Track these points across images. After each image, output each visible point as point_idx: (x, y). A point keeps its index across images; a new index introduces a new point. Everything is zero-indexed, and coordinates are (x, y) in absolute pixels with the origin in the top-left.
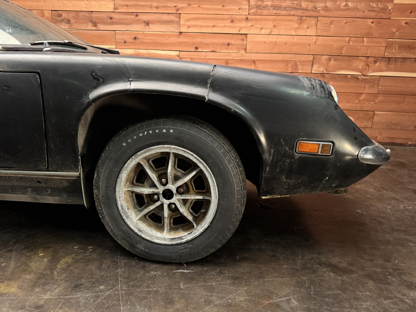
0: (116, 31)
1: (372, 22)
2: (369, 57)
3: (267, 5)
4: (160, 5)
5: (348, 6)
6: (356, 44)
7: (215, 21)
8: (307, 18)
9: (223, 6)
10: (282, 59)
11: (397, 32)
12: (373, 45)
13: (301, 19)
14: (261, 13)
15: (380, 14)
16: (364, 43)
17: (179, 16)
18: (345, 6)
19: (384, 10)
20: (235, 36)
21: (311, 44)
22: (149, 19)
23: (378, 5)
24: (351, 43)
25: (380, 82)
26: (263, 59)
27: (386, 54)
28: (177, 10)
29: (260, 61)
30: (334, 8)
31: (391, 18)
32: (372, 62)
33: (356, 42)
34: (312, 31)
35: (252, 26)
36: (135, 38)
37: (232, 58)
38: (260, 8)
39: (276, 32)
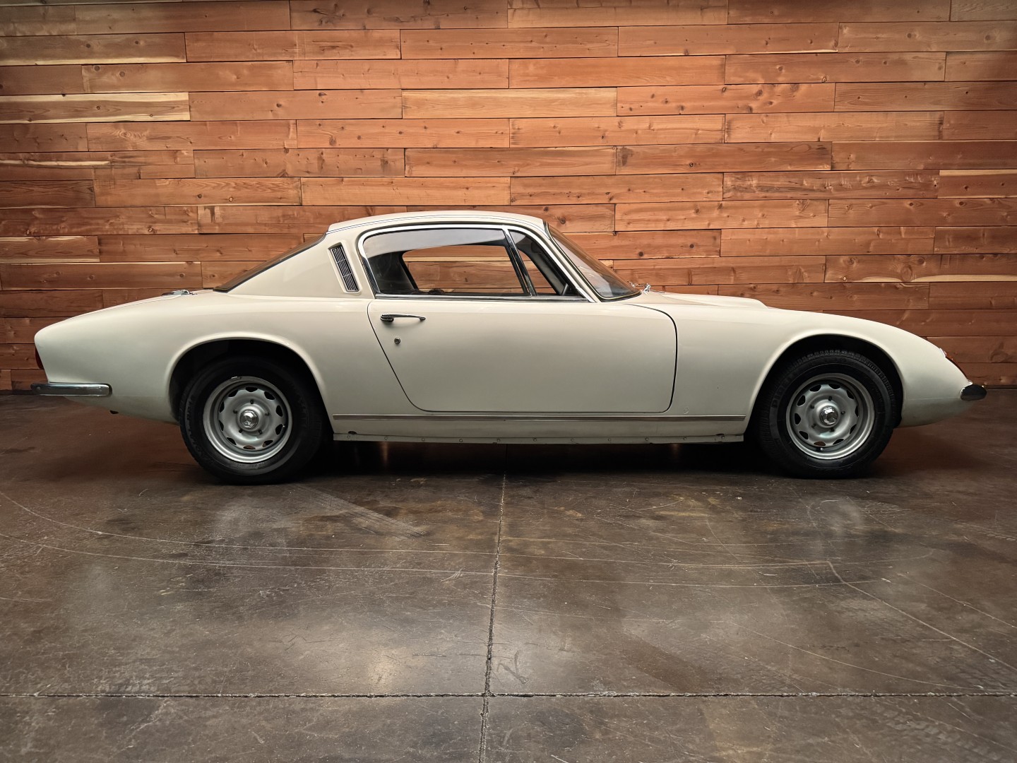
1: (911, 204)
3: (751, 185)
4: (584, 191)
5: (873, 182)
6: (889, 237)
7: (670, 213)
8: (812, 202)
9: (683, 189)
10: (777, 264)
11: (949, 217)
12: (915, 237)
13: (803, 204)
14: (742, 196)
15: (921, 193)
16: (901, 235)
18: (869, 182)
19: (927, 186)
20: (703, 232)
21: (821, 240)
22: (566, 214)
23: (917, 179)
24: (881, 236)
25: (931, 292)
26: (747, 265)
27: (936, 249)
29: (743, 268)
30: (852, 186)
32: (916, 262)
33: (888, 233)
34: (822, 221)
35: (728, 216)
37: (698, 266)
38: (741, 189)
39: (766, 223)
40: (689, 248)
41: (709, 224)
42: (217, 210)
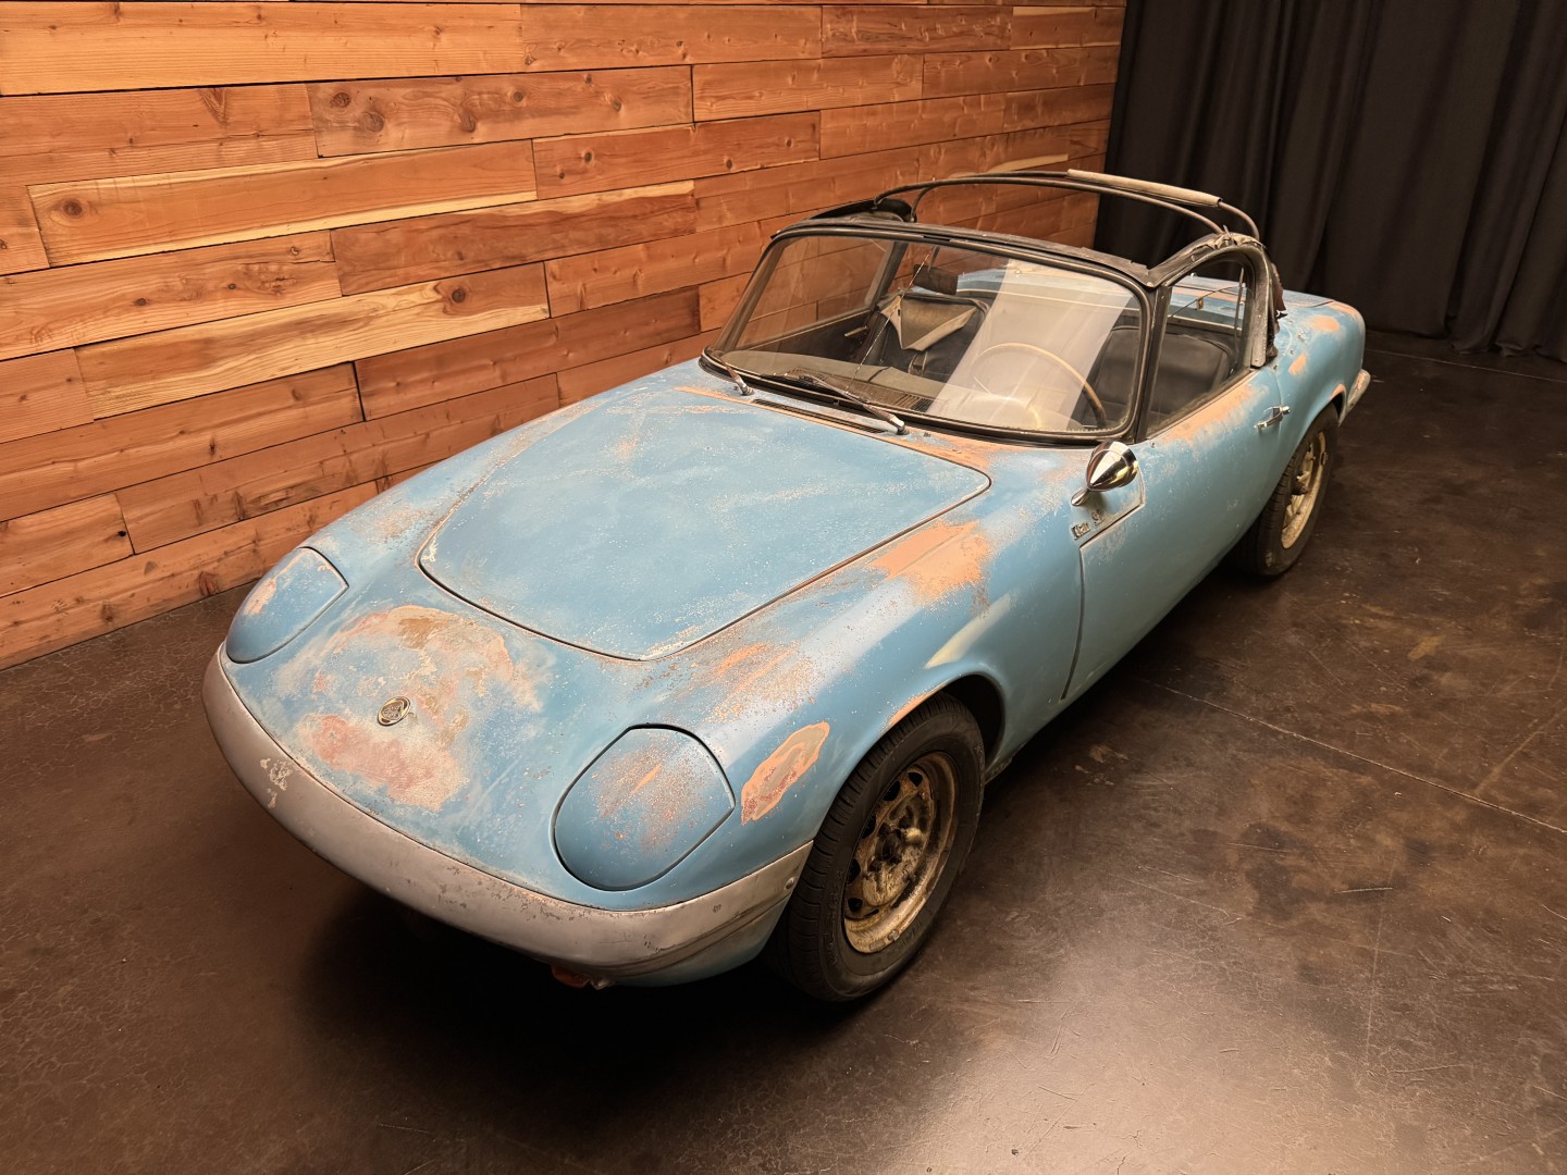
0: (534, 141)
2: (985, 136)
17: (689, 73)
28: (684, 56)
31: (1012, 48)
36: (588, 157)
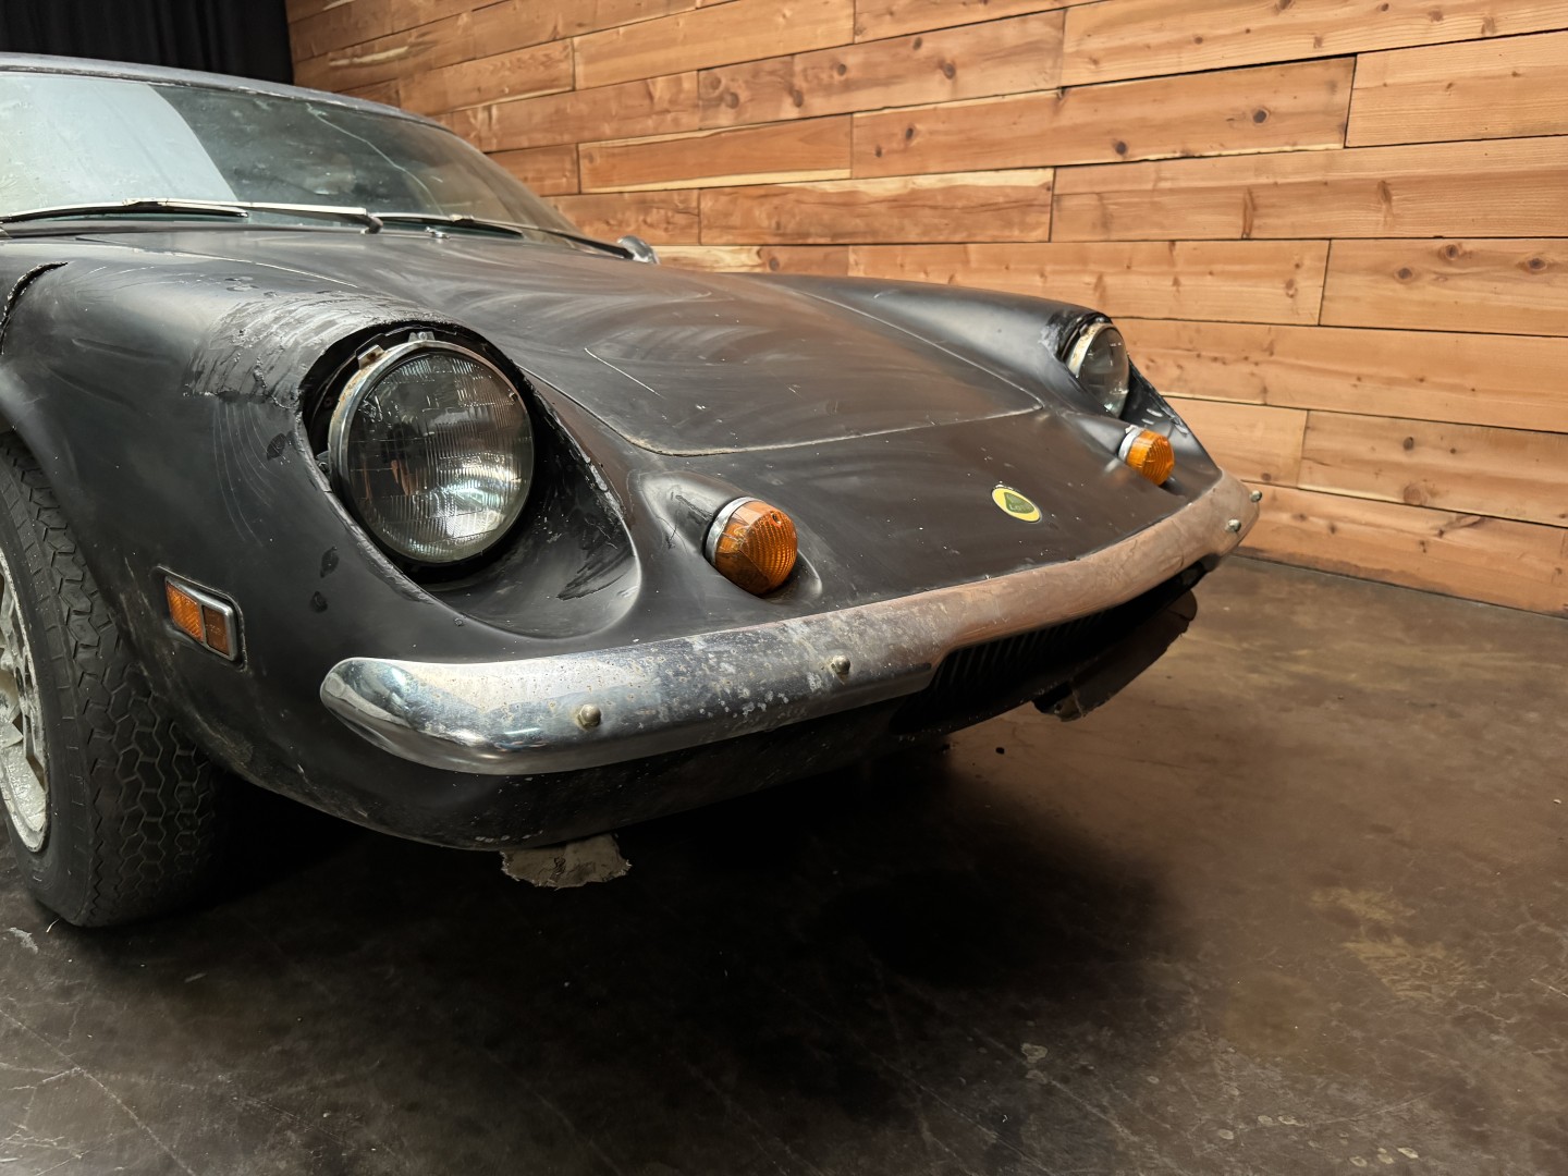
7: (1205, 17)
20: (1296, 68)
22: (959, 51)
29: (1419, 183)
35: (1385, 7)
40: (1250, 125)
41: (1318, 42)
42: (495, 111)
